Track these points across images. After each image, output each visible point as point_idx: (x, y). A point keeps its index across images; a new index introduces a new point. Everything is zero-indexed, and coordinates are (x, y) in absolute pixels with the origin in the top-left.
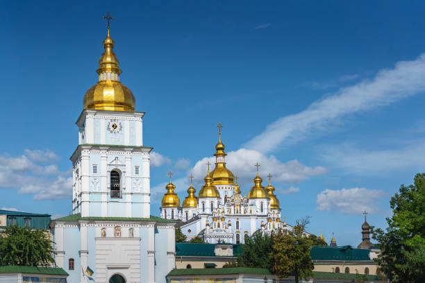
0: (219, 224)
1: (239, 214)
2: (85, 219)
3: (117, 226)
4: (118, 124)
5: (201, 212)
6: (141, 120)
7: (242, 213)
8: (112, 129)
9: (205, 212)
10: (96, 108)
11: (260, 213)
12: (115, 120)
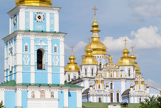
0: (99, 86)
1: (112, 77)
2: (19, 85)
3: (42, 91)
4: (41, 16)
5: (84, 76)
6: (58, 13)
7: (115, 77)
8: (38, 19)
9: (87, 76)
10: (26, 4)
11: (128, 77)
12: (40, 13)
